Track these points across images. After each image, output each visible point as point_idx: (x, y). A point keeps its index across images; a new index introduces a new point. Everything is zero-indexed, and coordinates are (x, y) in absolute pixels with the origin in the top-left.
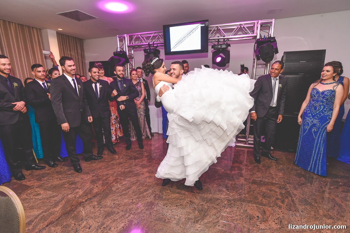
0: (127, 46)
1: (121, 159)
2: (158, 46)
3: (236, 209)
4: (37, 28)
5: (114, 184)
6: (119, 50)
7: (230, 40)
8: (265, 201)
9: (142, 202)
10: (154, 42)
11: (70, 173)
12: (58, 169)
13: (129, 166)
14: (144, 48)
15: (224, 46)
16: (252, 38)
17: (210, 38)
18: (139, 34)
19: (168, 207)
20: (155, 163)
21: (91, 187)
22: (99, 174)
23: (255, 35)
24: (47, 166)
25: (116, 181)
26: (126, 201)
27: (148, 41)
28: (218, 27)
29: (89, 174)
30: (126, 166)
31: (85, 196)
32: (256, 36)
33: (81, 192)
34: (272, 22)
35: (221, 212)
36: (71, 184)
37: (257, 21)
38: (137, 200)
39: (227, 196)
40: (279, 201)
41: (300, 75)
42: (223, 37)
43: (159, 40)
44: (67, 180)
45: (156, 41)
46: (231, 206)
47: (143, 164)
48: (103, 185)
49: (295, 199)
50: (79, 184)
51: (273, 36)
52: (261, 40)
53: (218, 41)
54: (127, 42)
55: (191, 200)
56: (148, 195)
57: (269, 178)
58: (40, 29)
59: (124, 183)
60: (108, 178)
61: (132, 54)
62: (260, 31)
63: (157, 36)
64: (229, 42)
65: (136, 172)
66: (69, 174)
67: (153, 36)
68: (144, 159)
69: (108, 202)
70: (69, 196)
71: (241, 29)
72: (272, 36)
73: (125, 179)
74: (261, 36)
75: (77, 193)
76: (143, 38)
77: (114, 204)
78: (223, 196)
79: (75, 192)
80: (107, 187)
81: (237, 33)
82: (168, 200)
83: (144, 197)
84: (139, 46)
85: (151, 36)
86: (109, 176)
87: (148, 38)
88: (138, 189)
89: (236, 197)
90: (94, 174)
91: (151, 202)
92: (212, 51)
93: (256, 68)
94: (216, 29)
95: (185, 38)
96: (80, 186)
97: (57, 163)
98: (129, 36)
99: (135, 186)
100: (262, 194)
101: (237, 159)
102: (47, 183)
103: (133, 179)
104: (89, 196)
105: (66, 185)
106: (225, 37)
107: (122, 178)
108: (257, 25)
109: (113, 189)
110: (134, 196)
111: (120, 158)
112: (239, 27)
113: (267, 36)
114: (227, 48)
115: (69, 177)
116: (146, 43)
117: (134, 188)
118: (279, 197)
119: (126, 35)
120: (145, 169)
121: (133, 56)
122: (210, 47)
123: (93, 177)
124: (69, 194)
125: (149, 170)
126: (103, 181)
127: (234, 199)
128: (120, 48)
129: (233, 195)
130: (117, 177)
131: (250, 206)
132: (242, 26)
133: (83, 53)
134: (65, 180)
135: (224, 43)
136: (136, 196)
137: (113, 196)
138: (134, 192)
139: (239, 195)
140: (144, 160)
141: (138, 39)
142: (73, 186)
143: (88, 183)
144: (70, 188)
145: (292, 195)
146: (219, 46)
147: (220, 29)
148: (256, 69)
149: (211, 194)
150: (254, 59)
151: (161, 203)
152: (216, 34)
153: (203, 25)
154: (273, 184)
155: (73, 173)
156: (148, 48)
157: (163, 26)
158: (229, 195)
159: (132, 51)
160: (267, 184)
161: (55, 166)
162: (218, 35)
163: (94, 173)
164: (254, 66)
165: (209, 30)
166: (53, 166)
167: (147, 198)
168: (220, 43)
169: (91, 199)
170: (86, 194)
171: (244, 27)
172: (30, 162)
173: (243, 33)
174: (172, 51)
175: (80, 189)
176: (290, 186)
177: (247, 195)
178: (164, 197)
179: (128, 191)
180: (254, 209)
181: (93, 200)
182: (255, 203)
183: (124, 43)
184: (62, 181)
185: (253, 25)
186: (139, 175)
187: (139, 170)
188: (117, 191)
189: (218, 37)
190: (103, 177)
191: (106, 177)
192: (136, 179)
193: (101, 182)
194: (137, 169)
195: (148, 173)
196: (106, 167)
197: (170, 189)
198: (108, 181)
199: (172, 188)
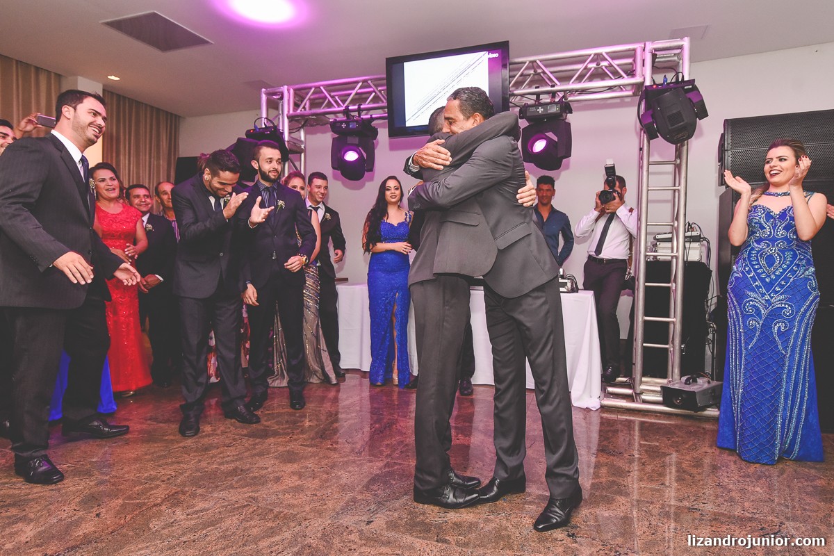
0: (288, 118)
1: (217, 435)
5: (164, 508)
6: (263, 126)
7: (569, 98)
10: (360, 105)
13: (238, 454)
15: (552, 109)
17: (516, 92)
20: (328, 449)
21: (74, 518)
22: (126, 476)
25: (174, 500)
28: (535, 61)
29: (91, 476)
30: (228, 456)
36: (9, 505)
42: (549, 89)
47: (288, 451)
48: (122, 511)
50: (36, 506)
54: (287, 107)
59: (201, 505)
60: (152, 489)
61: (301, 141)
65: (256, 475)
68: (295, 437)
73: (211, 493)
80: (132, 518)
86: (158, 483)
88: (245, 528)
90: (107, 477)
95: (446, 89)
98: (295, 90)
103: (237, 496)
106: (556, 88)
107: (199, 491)
111: (219, 432)
113: (671, 78)
114: (562, 114)
116: (339, 107)
119: (286, 86)
120: (289, 465)
121: (303, 146)
123: (97, 485)
125: (301, 468)
126: (130, 498)
130: (185, 486)
140: (296, 440)
143: (70, 504)
146: (540, 110)
153: (496, 55)
156: (343, 119)
157: (387, 59)
159: (302, 133)
163: (107, 474)
175: (30, 521)
186: (264, 484)
187: (267, 468)
188: (165, 531)
189: (537, 88)
190: (135, 487)
191: (147, 485)
192: (248, 494)
193: (120, 501)
194: (261, 464)
195: (295, 478)
196: (159, 457)
197: (360, 531)
198: (148, 498)
199: (371, 526)
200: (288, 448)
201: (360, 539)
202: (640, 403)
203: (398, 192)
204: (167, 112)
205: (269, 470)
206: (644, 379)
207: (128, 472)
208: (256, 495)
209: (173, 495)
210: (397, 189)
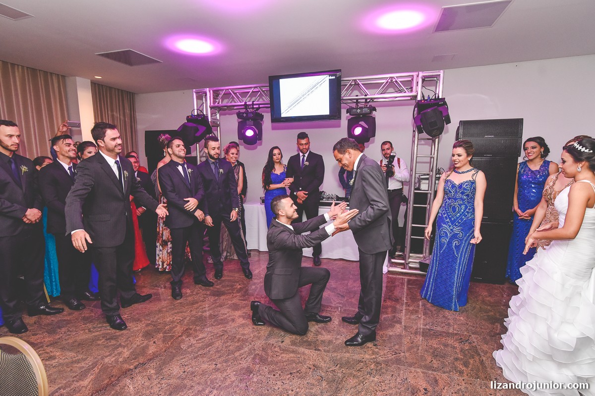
0: (210, 108)
2: (259, 108)
3: (389, 377)
4: (58, 75)
5: (184, 337)
6: (196, 114)
7: (375, 100)
8: (436, 363)
9: (232, 368)
10: (253, 102)
12: (86, 313)
13: (209, 306)
14: (237, 111)
15: (366, 110)
16: (409, 98)
17: (344, 98)
18: (230, 89)
19: (276, 376)
21: (144, 344)
22: (158, 321)
23: (414, 94)
24: (67, 309)
25: (187, 332)
26: (205, 366)
27: (244, 99)
28: (356, 80)
29: (141, 321)
30: (205, 307)
31: (134, 359)
32: (416, 97)
33: (127, 353)
34: (439, 75)
35: (364, 382)
36: (109, 339)
37: (417, 73)
38: (224, 364)
39: (374, 356)
40: (459, 363)
41: (485, 157)
42: (364, 97)
43: (263, 99)
44: (102, 332)
45: (258, 101)
46: (380, 373)
47: (234, 304)
48: (165, 340)
49: (484, 359)
50: (123, 338)
51: (442, 95)
52: (424, 101)
53: (357, 102)
54: (209, 101)
55: (314, 362)
56: (242, 357)
57: (444, 324)
58: (63, 77)
60: (174, 327)
61: (218, 120)
62: (422, 88)
63: (259, 91)
64: (373, 104)
65: (222, 318)
67: (253, 92)
68: (235, 295)
69: (175, 369)
70: (106, 360)
71: (392, 85)
72: (440, 97)
73: (203, 329)
74: (423, 96)
75: (120, 354)
76: (235, 94)
77: (185, 372)
78: (367, 356)
79: (116, 352)
80: (171, 343)
81: (387, 91)
82: (275, 365)
83: (235, 359)
84: (229, 108)
85: (249, 92)
86: (176, 324)
87: (244, 94)
88: (226, 347)
89: (390, 358)
90: (150, 322)
91: (248, 367)
92: (347, 117)
93: (417, 145)
94: (354, 83)
95: (305, 96)
96: (125, 341)
97: (84, 302)
98: (213, 91)
99: (220, 341)
100: (431, 351)
101: (390, 294)
102: (66, 338)
103: (218, 329)
104: (141, 360)
105: (101, 340)
106: (368, 97)
107: (198, 328)
108: (417, 80)
109: (183, 346)
110: (218, 357)
111: (195, 293)
112: (389, 81)
113: (432, 96)
114: (371, 113)
116: (241, 102)
117: (218, 344)
118: (459, 356)
119: (208, 89)
120: (236, 312)
121: (218, 123)
122: (344, 113)
123: (147, 325)
124: (106, 357)
125: (243, 313)
126: (165, 333)
127: (385, 361)
128: (197, 110)
129: (384, 354)
130: (189, 326)
131: (413, 371)
132: (394, 80)
134: (98, 333)
135: (367, 106)
136: (223, 358)
137: (182, 359)
138: (218, 352)
139: (394, 354)
140: (236, 297)
141: (227, 95)
142: (113, 342)
143: (138, 337)
144: (107, 347)
145: (480, 352)
147: (359, 84)
148: (417, 146)
149: (349, 352)
150: (414, 131)
151: (265, 369)
152: (352, 90)
153: (333, 78)
154: (448, 334)
156: (244, 110)
157: (269, 77)
158: (377, 353)
159: (218, 115)
160: (440, 335)
161: (81, 308)
162: (356, 92)
163: (149, 320)
164: (414, 142)
165: (342, 84)
166: (77, 308)
167: (241, 362)
168: (360, 105)
169: (144, 364)
170: (135, 355)
171: (396, 81)
172: (37, 302)
173: (395, 90)
174: (283, 116)
175: (124, 347)
176: (476, 338)
177: (407, 354)
178: (269, 360)
179: (208, 349)
180: (418, 377)
181: (147, 366)
182: (421, 367)
183: (204, 102)
184: (94, 334)
185: (410, 79)
186: (227, 323)
187: (226, 314)
188: (190, 350)
189: (357, 96)
190: (165, 327)
191: (171, 326)
192: (222, 329)
193: (162, 335)
194: (222, 311)
195: (241, 319)
196: (170, 309)
197: (280, 346)
198: (174, 332)
199: (284, 343)
200: (233, 302)
201: (280, 350)
202: (408, 270)
203: (280, 156)
204: (127, 92)
205: (228, 315)
206: (411, 255)
207: (159, 319)
208: (225, 329)
209: (186, 330)
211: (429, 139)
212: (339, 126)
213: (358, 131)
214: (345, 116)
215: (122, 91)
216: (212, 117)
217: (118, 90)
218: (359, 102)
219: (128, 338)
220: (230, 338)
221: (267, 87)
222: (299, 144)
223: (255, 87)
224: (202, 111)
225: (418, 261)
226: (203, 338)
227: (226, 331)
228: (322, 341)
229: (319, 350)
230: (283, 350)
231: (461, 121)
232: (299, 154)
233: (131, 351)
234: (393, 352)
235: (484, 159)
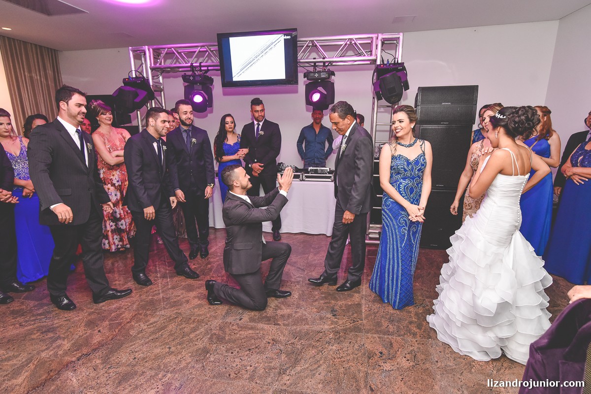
0: (151, 69)
2: (208, 70)
3: (347, 344)
5: (133, 323)
6: (134, 76)
7: (334, 64)
8: (392, 328)
9: (187, 349)
10: (200, 63)
11: (41, 311)
12: (15, 305)
13: (160, 289)
14: (183, 73)
15: (323, 75)
16: (369, 62)
17: (301, 61)
18: (173, 47)
19: (234, 354)
21: (87, 334)
22: (103, 308)
23: (373, 58)
25: (136, 318)
26: (157, 351)
27: (191, 60)
28: (313, 41)
29: (83, 310)
31: (76, 351)
32: (375, 61)
33: (68, 345)
34: (399, 38)
35: (323, 352)
36: (45, 332)
37: (376, 35)
38: (178, 347)
39: (333, 326)
40: (413, 326)
41: (442, 124)
42: (322, 60)
43: (212, 60)
44: (36, 325)
45: (205, 62)
46: (339, 341)
47: (188, 285)
48: (111, 328)
50: (61, 330)
51: (402, 60)
52: (383, 66)
53: (315, 65)
54: (149, 61)
55: (273, 337)
56: (198, 338)
59: (152, 320)
60: (121, 314)
61: (161, 83)
62: (381, 52)
63: (207, 51)
64: (331, 68)
65: (175, 300)
66: (40, 314)
67: (200, 51)
69: (124, 356)
70: (43, 355)
71: (351, 47)
72: (400, 62)
73: (155, 313)
74: (383, 61)
75: (59, 347)
76: (179, 53)
77: (135, 358)
78: (326, 327)
79: (54, 345)
80: (119, 331)
81: (346, 54)
82: (233, 342)
83: (191, 340)
84: (173, 69)
85: (195, 52)
86: (123, 310)
87: (190, 54)
89: (348, 326)
91: (205, 348)
92: (305, 82)
93: (377, 112)
94: (311, 44)
95: (258, 58)
96: (65, 333)
98: (154, 50)
99: (174, 324)
100: (388, 317)
103: (169, 312)
104: (85, 351)
105: (35, 334)
106: (326, 60)
107: (148, 312)
108: (376, 42)
109: (132, 332)
110: (172, 341)
112: (348, 43)
113: (391, 61)
114: (329, 77)
115: (40, 319)
116: (187, 63)
117: (172, 327)
118: (414, 319)
119: (147, 47)
120: (191, 293)
121: (162, 87)
122: (301, 76)
123: (89, 315)
124: (42, 351)
125: (198, 293)
126: (111, 320)
127: (344, 330)
128: (135, 71)
129: (343, 324)
130: (139, 310)
131: (370, 337)
132: (353, 42)
133: (58, 76)
134: (31, 327)
135: (325, 70)
136: (177, 341)
137: (132, 346)
138: (171, 335)
139: (352, 322)
141: (170, 55)
142: (51, 335)
143: (80, 327)
144: (44, 341)
146: (316, 75)
147: (316, 46)
148: (377, 114)
149: (308, 324)
150: (374, 98)
151: (222, 348)
152: (310, 52)
153: (288, 37)
155: (47, 312)
156: (190, 73)
157: (217, 34)
158: (336, 323)
159: (161, 78)
162: (314, 55)
163: (92, 309)
164: (373, 109)
165: (298, 45)
167: (196, 343)
168: (318, 69)
169: (88, 355)
170: (77, 347)
171: (355, 44)
173: (354, 53)
174: (234, 79)
175: (64, 339)
177: (365, 322)
178: (227, 338)
179: (160, 333)
180: (375, 342)
181: (92, 356)
182: (377, 332)
183: (143, 62)
184: (26, 328)
185: (370, 41)
186: (181, 305)
187: (179, 296)
188: (140, 335)
189: (314, 59)
190: (112, 314)
191: (118, 312)
192: (175, 312)
193: (107, 323)
194: (175, 293)
195: (196, 300)
197: (238, 324)
198: (122, 319)
199: (242, 321)
201: (238, 328)
203: (233, 125)
204: (48, 48)
205: (181, 296)
206: (370, 225)
207: (103, 306)
208: (179, 311)
209: (134, 316)
210: (232, 123)
211: (388, 106)
212: (296, 92)
213: (316, 97)
214: (302, 81)
215: (41, 47)
216: (154, 80)
217: (36, 45)
218: (317, 66)
219: (68, 329)
220: (184, 320)
221: (216, 46)
222: (253, 111)
223: (202, 46)
224: (141, 73)
225: (378, 231)
226: (154, 323)
227: (180, 314)
228: (281, 315)
229: (279, 324)
230: (241, 327)
231: (419, 88)
232: (253, 122)
233: (72, 342)
234: (351, 320)
235: (441, 127)
